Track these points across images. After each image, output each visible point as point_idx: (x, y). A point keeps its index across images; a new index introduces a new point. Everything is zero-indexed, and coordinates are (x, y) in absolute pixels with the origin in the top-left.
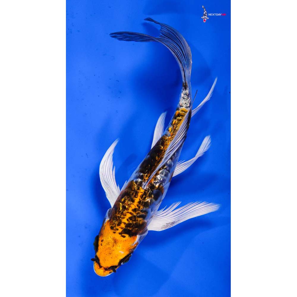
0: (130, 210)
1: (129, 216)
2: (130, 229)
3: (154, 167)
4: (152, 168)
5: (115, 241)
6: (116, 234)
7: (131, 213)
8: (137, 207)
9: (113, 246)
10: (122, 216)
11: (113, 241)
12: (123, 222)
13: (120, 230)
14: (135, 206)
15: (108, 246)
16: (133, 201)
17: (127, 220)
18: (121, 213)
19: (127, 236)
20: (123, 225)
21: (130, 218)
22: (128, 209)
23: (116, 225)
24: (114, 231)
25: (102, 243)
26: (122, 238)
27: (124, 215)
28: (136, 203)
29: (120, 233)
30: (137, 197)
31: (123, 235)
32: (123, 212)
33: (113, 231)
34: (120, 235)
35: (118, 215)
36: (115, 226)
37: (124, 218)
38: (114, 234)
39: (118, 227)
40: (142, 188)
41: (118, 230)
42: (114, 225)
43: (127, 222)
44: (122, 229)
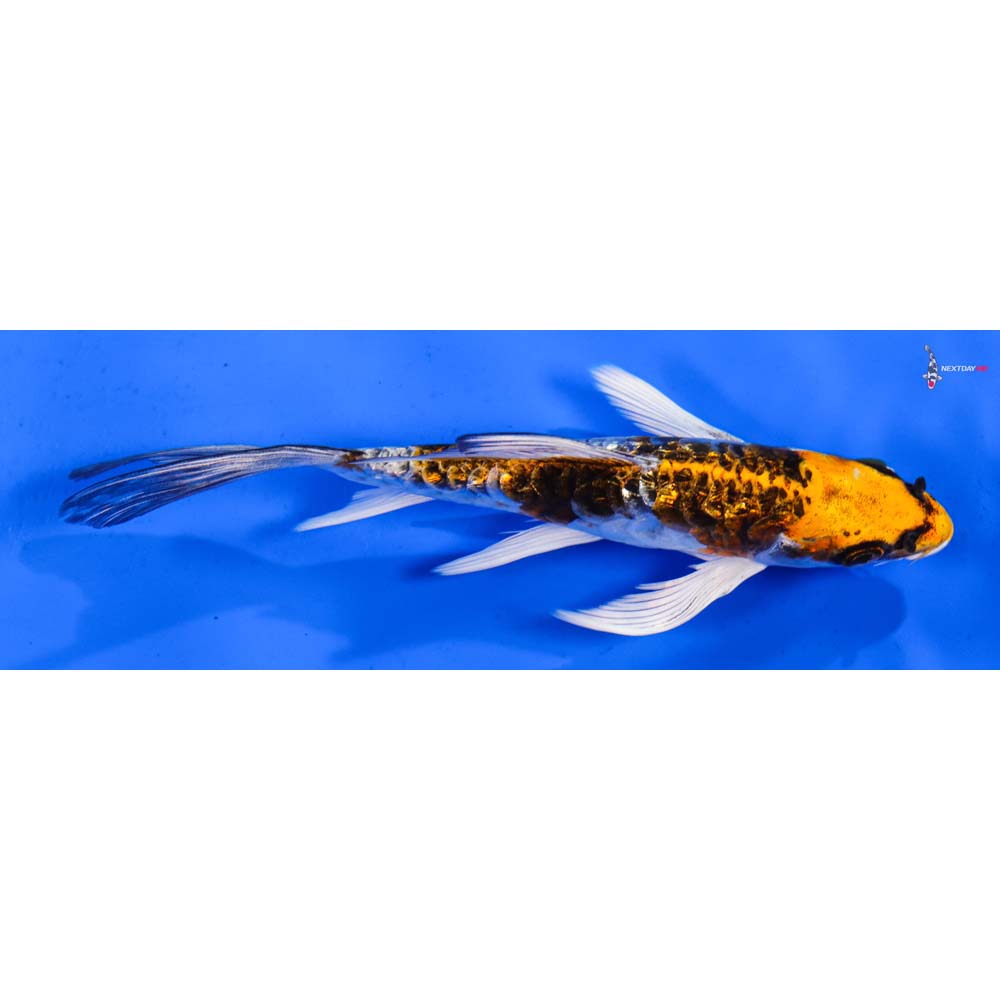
0: (731, 475)
1: (747, 475)
2: (782, 462)
3: (591, 467)
4: (597, 470)
5: (831, 493)
6: (809, 496)
7: (738, 471)
8: (717, 462)
9: (847, 496)
10: (756, 491)
11: (835, 500)
12: (771, 483)
13: (795, 485)
14: (715, 467)
15: (855, 511)
16: (704, 477)
17: (759, 473)
18: (749, 501)
19: (803, 467)
20: (779, 482)
21: (753, 469)
22: (731, 484)
23: (787, 499)
24: (804, 502)
25: (852, 533)
26: (813, 477)
27: (751, 489)
28: (706, 468)
29: (805, 485)
30: (689, 470)
31: (804, 476)
32: (746, 495)
33: (806, 507)
34: (808, 482)
35: (759, 506)
36: (790, 503)
37: (759, 485)
38: (812, 500)
39: (791, 496)
40: (659, 466)
41: (796, 493)
42: (789, 507)
43: (766, 474)
44: (789, 482)
